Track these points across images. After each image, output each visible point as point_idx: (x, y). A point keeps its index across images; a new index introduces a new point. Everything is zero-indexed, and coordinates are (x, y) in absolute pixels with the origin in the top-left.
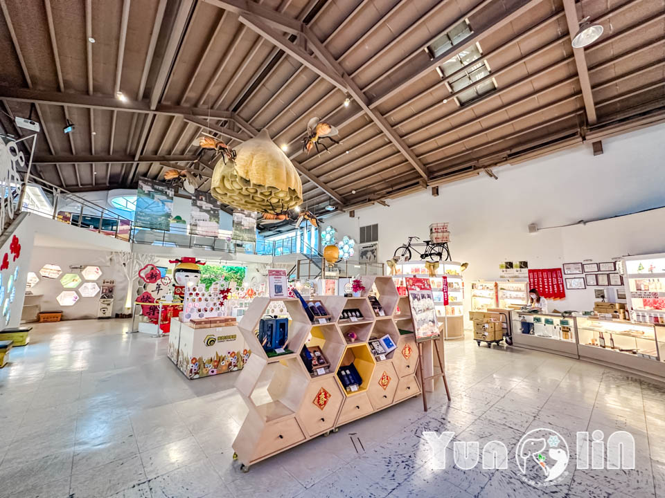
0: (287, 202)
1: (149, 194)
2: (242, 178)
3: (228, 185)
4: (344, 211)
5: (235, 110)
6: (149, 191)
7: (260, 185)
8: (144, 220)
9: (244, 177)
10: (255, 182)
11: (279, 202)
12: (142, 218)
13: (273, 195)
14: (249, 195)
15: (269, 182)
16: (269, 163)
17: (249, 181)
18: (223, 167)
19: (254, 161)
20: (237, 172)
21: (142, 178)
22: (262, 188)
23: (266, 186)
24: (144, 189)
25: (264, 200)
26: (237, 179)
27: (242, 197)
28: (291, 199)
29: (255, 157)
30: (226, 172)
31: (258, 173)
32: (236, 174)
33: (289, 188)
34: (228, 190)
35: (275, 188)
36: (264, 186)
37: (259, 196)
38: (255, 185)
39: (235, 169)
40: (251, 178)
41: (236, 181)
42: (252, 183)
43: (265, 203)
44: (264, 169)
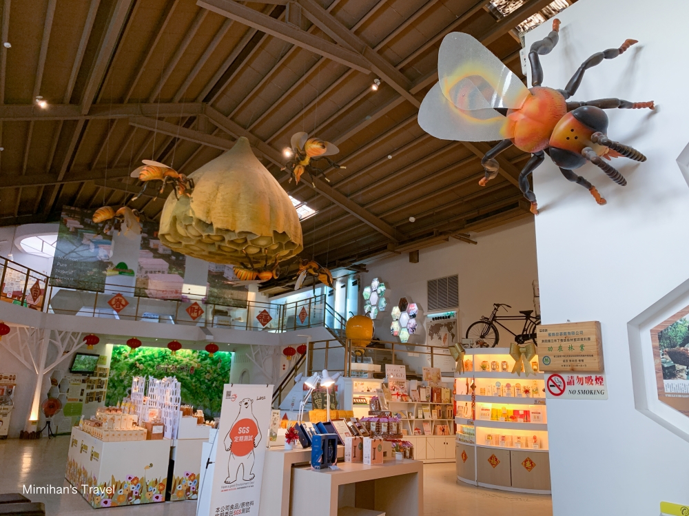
0: (275, 251)
1: (76, 232)
2: (200, 221)
3: (181, 230)
4: (400, 253)
5: (206, 100)
6: (76, 229)
7: (228, 230)
8: (66, 276)
9: (203, 219)
10: (219, 226)
11: (261, 251)
12: (63, 272)
13: (250, 243)
14: (213, 244)
15: (243, 224)
16: (242, 196)
17: (211, 224)
18: (174, 204)
19: (219, 195)
20: (193, 212)
21: (67, 207)
22: (231, 233)
23: (237, 231)
24: (68, 225)
25: (236, 250)
26: (194, 223)
27: (203, 247)
28: (280, 247)
29: (222, 187)
30: (178, 213)
31: (224, 212)
32: (191, 215)
33: (275, 232)
34: (182, 237)
35: (250, 233)
36: (234, 231)
37: (227, 245)
38: (219, 230)
39: (190, 208)
40: (213, 220)
41: (191, 225)
42: (215, 226)
43: (239, 254)
44: (234, 205)
